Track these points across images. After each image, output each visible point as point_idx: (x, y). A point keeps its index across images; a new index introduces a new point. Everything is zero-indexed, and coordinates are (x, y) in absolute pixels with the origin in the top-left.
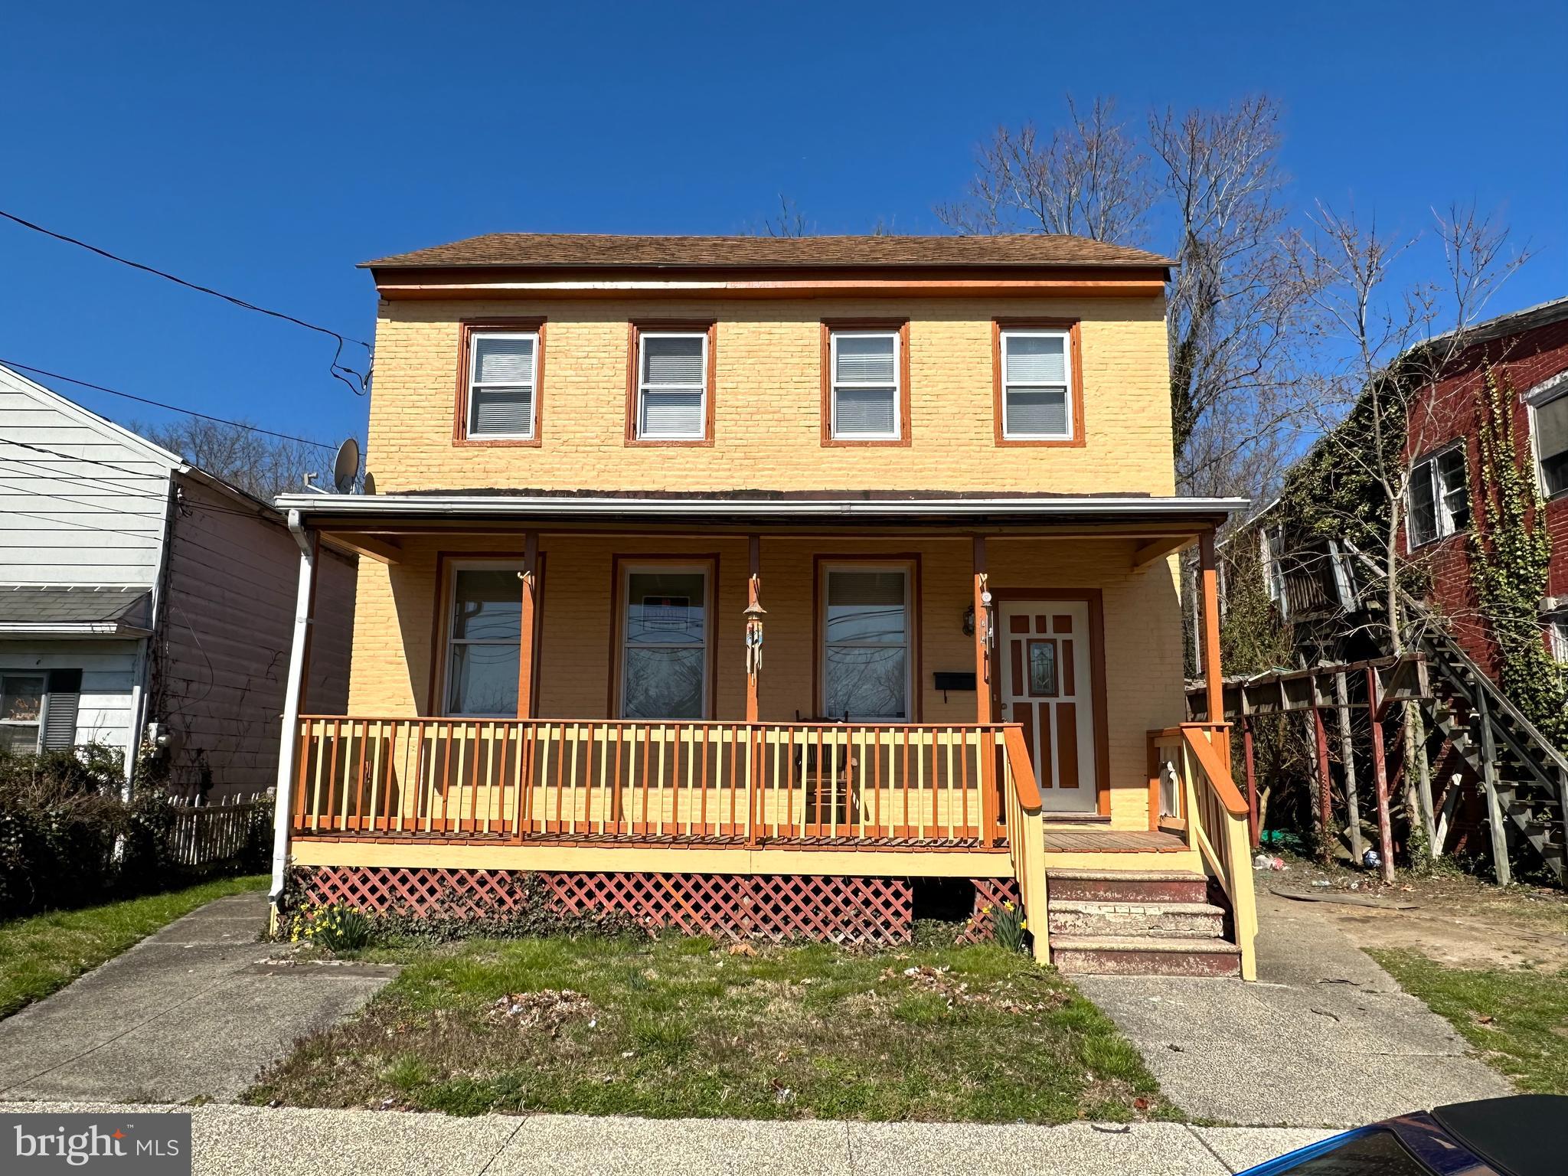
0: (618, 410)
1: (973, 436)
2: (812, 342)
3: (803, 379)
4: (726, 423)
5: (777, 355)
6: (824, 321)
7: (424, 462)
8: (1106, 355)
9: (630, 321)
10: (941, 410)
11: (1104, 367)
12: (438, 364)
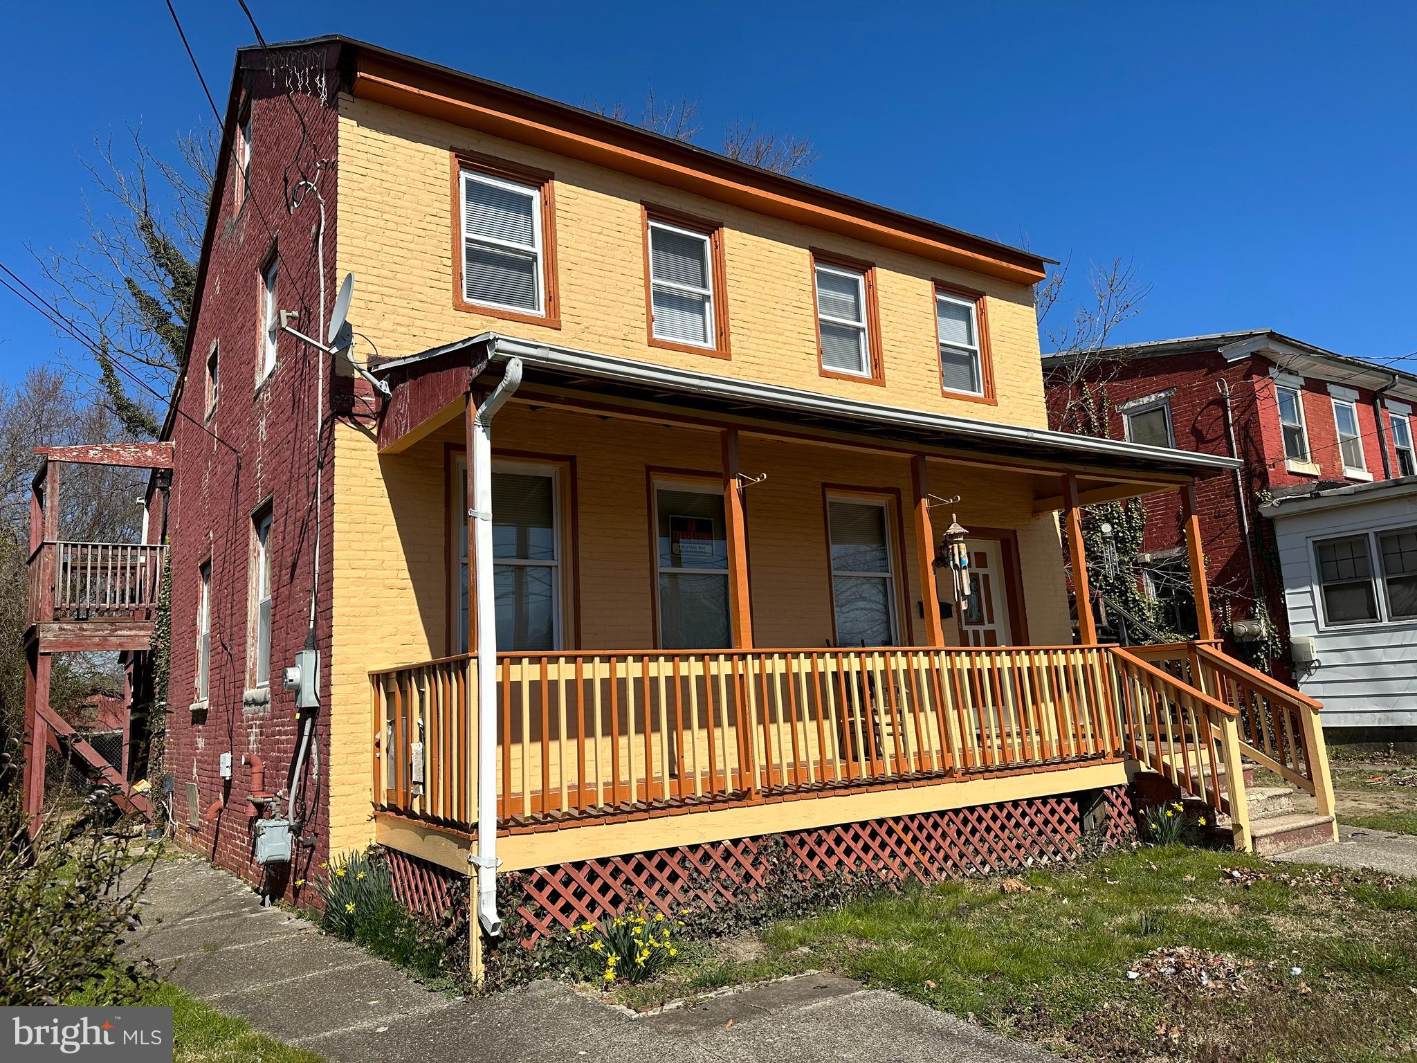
0: (637, 302)
1: (925, 383)
2: (804, 269)
3: (799, 304)
4: (740, 338)
5: (777, 274)
6: (811, 249)
7: (417, 322)
8: (1003, 328)
9: (642, 203)
10: (904, 356)
11: (1002, 339)
12: (426, 198)
